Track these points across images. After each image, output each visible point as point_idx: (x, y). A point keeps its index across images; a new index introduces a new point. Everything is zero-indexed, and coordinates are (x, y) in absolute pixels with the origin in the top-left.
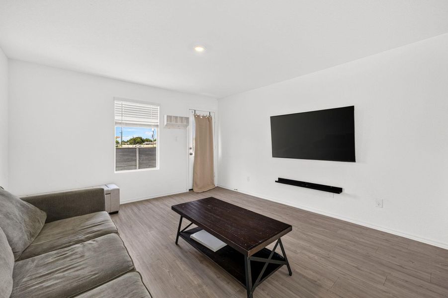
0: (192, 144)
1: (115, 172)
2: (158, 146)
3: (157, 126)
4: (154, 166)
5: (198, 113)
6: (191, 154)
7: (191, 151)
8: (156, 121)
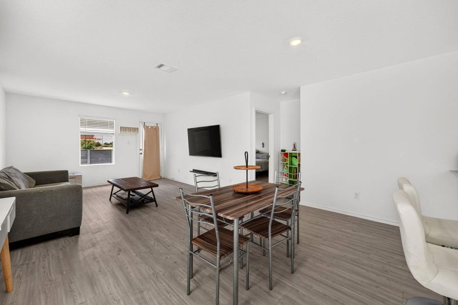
0: (142, 146)
1: (80, 165)
2: (113, 148)
3: (113, 134)
4: (111, 162)
5: (147, 124)
6: (141, 154)
7: (141, 152)
8: (112, 130)
